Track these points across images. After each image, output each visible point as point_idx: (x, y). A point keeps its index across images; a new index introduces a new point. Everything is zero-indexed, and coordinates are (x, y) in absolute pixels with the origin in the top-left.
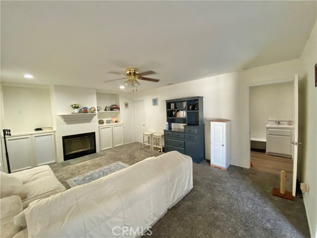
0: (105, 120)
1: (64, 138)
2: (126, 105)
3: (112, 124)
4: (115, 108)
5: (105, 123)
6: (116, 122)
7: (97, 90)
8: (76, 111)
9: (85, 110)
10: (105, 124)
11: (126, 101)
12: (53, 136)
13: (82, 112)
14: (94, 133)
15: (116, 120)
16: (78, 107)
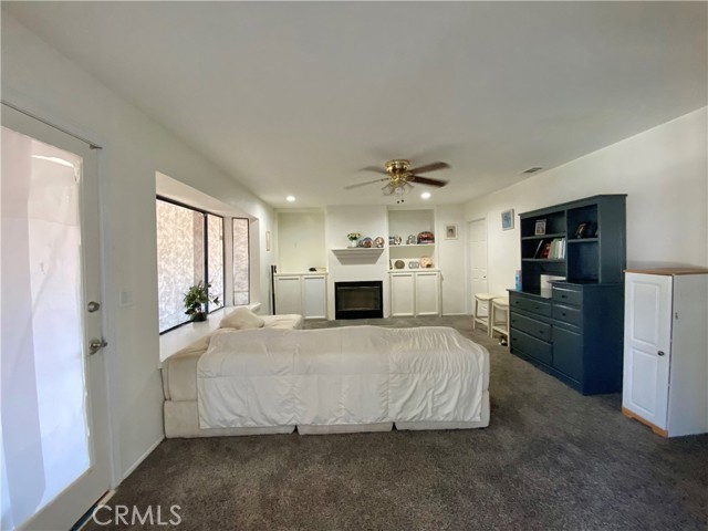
0: (406, 261)
1: (338, 285)
2: (451, 231)
3: (420, 269)
4: (425, 239)
5: (406, 266)
6: (429, 266)
7: (388, 206)
8: (354, 243)
9: (368, 243)
10: (406, 268)
11: (451, 223)
12: (324, 280)
13: (362, 246)
14: (380, 284)
15: (428, 263)
16: (355, 238)
